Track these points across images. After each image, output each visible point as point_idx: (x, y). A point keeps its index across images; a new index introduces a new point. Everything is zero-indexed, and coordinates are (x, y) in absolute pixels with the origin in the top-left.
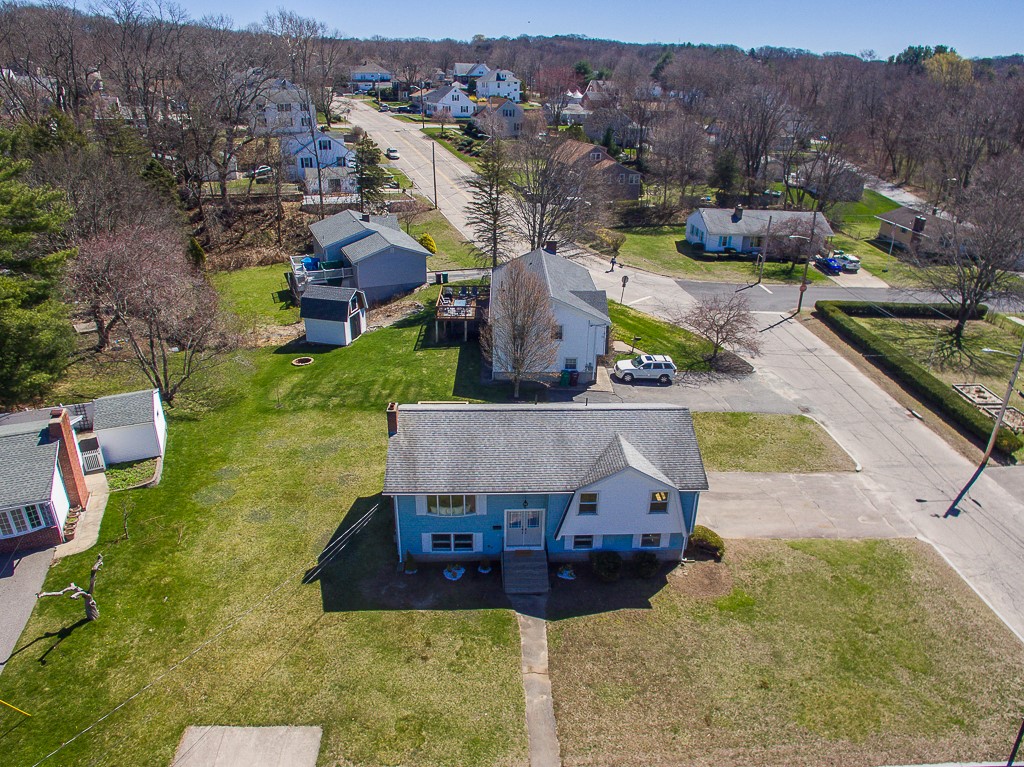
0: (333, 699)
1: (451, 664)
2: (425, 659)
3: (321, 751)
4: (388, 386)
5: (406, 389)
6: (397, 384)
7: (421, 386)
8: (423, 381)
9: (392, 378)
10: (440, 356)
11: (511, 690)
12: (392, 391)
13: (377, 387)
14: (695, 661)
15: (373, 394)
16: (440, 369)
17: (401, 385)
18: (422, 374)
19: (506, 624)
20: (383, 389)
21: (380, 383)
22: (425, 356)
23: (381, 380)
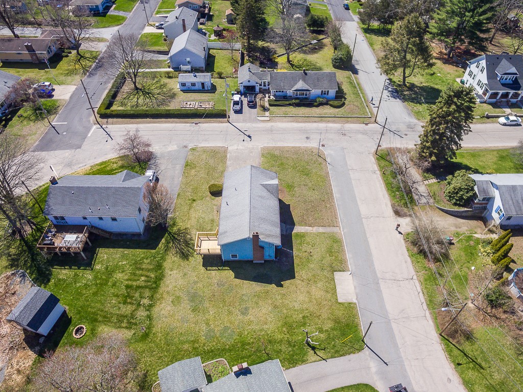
0: (326, 271)
1: (312, 246)
2: (311, 252)
3: (341, 271)
4: (136, 278)
5: (142, 269)
6: (134, 274)
7: (142, 263)
8: (136, 263)
9: (126, 277)
10: (105, 257)
11: (319, 234)
12: (142, 276)
13: (134, 283)
14: (307, 199)
15: (143, 284)
16: (123, 257)
17: (137, 272)
18: (126, 264)
19: (297, 235)
20: (138, 280)
21: (130, 283)
22: (102, 264)
23: (127, 282)
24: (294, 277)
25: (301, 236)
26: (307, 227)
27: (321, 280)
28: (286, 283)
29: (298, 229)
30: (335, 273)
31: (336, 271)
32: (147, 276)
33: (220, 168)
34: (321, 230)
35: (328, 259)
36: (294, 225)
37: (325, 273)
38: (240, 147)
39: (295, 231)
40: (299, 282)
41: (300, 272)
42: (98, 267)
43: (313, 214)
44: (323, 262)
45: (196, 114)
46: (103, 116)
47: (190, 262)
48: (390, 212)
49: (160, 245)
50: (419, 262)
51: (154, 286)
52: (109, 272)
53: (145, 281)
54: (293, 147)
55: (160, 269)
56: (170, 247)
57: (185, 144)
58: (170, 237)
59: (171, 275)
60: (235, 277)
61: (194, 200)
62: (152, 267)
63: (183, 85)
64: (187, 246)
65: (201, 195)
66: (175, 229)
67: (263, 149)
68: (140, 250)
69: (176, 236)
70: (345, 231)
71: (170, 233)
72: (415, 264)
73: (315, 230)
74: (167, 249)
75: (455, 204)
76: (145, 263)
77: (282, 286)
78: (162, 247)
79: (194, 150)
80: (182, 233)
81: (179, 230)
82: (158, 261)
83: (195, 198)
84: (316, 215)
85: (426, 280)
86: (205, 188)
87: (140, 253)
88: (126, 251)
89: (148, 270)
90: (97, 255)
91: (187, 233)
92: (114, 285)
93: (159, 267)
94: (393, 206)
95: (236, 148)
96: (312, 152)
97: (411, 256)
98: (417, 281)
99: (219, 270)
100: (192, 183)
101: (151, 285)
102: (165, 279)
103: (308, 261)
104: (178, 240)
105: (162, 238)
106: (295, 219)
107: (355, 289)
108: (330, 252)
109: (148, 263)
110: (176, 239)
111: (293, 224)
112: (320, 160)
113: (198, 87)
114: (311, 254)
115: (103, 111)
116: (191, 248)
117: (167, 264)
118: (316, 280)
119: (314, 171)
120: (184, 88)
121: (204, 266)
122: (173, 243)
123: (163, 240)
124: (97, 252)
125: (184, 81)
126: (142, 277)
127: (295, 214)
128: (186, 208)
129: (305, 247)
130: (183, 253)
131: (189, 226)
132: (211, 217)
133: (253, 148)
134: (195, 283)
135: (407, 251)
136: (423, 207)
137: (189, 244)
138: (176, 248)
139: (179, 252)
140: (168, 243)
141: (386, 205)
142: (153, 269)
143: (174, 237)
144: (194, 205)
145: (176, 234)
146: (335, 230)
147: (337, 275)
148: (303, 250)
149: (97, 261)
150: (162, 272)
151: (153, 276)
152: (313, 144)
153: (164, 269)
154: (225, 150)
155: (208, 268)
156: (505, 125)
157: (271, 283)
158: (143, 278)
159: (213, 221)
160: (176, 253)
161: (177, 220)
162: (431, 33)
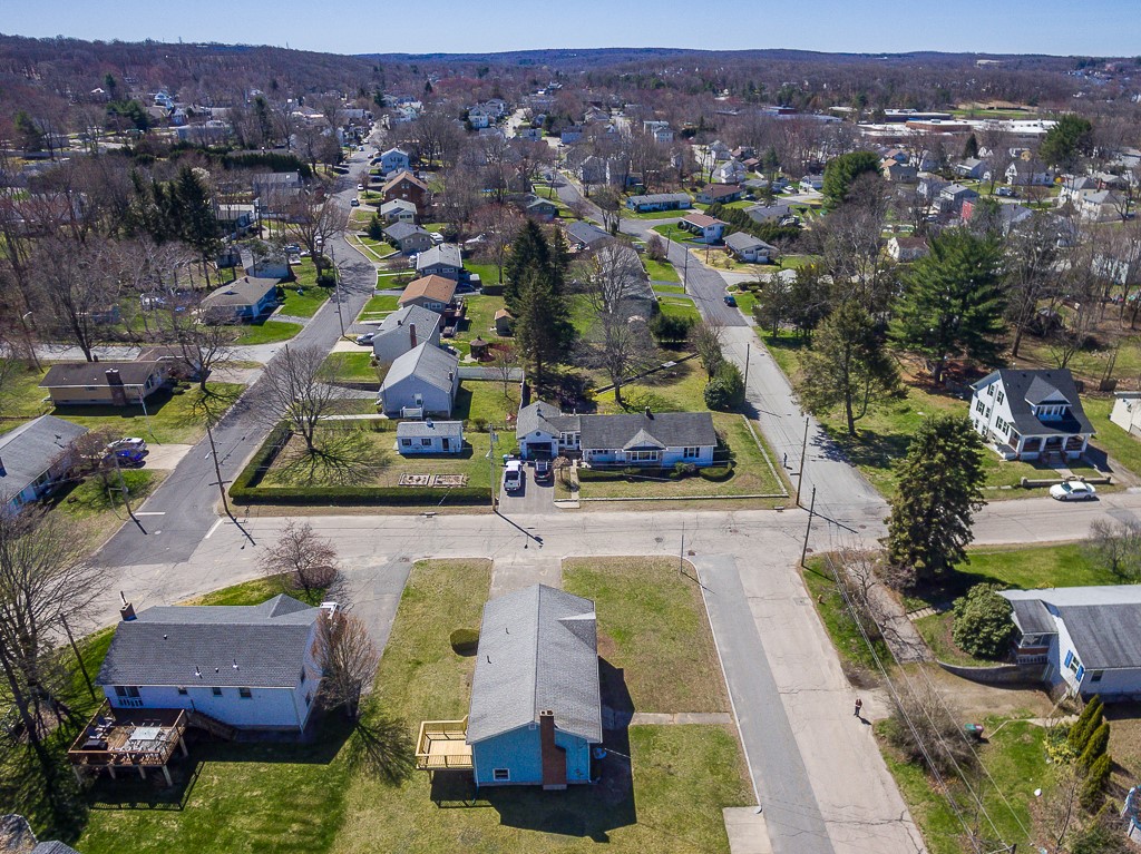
0: (704, 806)
1: (673, 754)
2: (670, 766)
3: (737, 806)
4: (280, 826)
5: (296, 807)
6: (277, 818)
7: (296, 793)
8: (283, 793)
9: (257, 825)
10: (216, 782)
11: (687, 728)
12: (294, 821)
13: (275, 839)
14: (660, 659)
15: (294, 839)
16: (256, 780)
17: (284, 814)
18: (261, 795)
19: (640, 730)
20: (285, 831)
21: (265, 837)
22: (207, 797)
23: (257, 837)
24: (632, 820)
25: (648, 732)
26: (659, 715)
27: (694, 826)
28: (617, 834)
29: (639, 719)
30: (724, 810)
31: (728, 805)
32: (305, 822)
33: (476, 599)
34: (691, 719)
35: (708, 780)
36: (632, 709)
37: (704, 809)
38: (519, 559)
39: (633, 723)
40: (645, 830)
41: (646, 809)
42: (196, 803)
43: (672, 686)
44: (698, 786)
45: (430, 496)
46: (240, 500)
47: (404, 790)
48: (838, 678)
49: (339, 755)
50: (912, 782)
51: (319, 843)
52: (220, 814)
53: (299, 833)
54: (627, 558)
55: (335, 807)
56: (362, 759)
57: (403, 554)
58: (363, 738)
59: (358, 819)
60: (503, 822)
61: (419, 663)
62: (317, 802)
63: (406, 442)
64: (398, 756)
65: (434, 652)
66: (375, 721)
67: (566, 562)
68: (295, 765)
69: (376, 736)
70: (744, 719)
71: (363, 728)
72: (905, 787)
73: (677, 719)
74: (354, 762)
75: (978, 656)
76: (304, 794)
77: (606, 839)
78: (343, 758)
79: (422, 565)
80: (389, 730)
81: (383, 722)
82: (331, 789)
83: (421, 659)
84: (681, 690)
85: (932, 822)
86: (444, 638)
87: (293, 770)
88: (264, 768)
89: (309, 809)
90: (197, 777)
91: (400, 730)
92: (228, 842)
93: (334, 801)
94: (845, 667)
95: (510, 560)
96: (669, 565)
97: (894, 770)
98: (913, 825)
99: (467, 806)
100: (418, 628)
101: (313, 842)
102: (345, 829)
103: (664, 783)
104: (379, 743)
105: (345, 740)
106: (635, 698)
107: (772, 845)
108: (712, 764)
109: (310, 793)
110: (377, 741)
111: (629, 709)
112: (685, 581)
113: (436, 446)
114: (672, 771)
115: (241, 490)
116: (407, 761)
117: (351, 797)
118: (683, 825)
119: (673, 602)
120: (409, 449)
121: (433, 798)
122: (369, 750)
123: (347, 744)
124: (197, 770)
125: (408, 435)
126: (293, 825)
127: (634, 689)
128: (400, 680)
129: (657, 755)
130: (388, 771)
131: (405, 715)
132: (453, 696)
133: (546, 561)
134: (413, 835)
135: (885, 759)
136: (911, 667)
137: (403, 752)
138: (374, 760)
139: (380, 768)
140: (357, 749)
141: (831, 666)
142: (321, 805)
143: (372, 738)
144: (419, 671)
145: (376, 731)
146: (722, 718)
147: (731, 816)
148: (653, 762)
149: (195, 789)
150: (341, 812)
151: (318, 821)
152: (670, 551)
153: (345, 807)
154: (488, 566)
155: (444, 803)
156: (1063, 499)
157: (581, 834)
158: (295, 827)
159: (457, 703)
160: (374, 772)
161: (382, 702)
162: (894, 339)
